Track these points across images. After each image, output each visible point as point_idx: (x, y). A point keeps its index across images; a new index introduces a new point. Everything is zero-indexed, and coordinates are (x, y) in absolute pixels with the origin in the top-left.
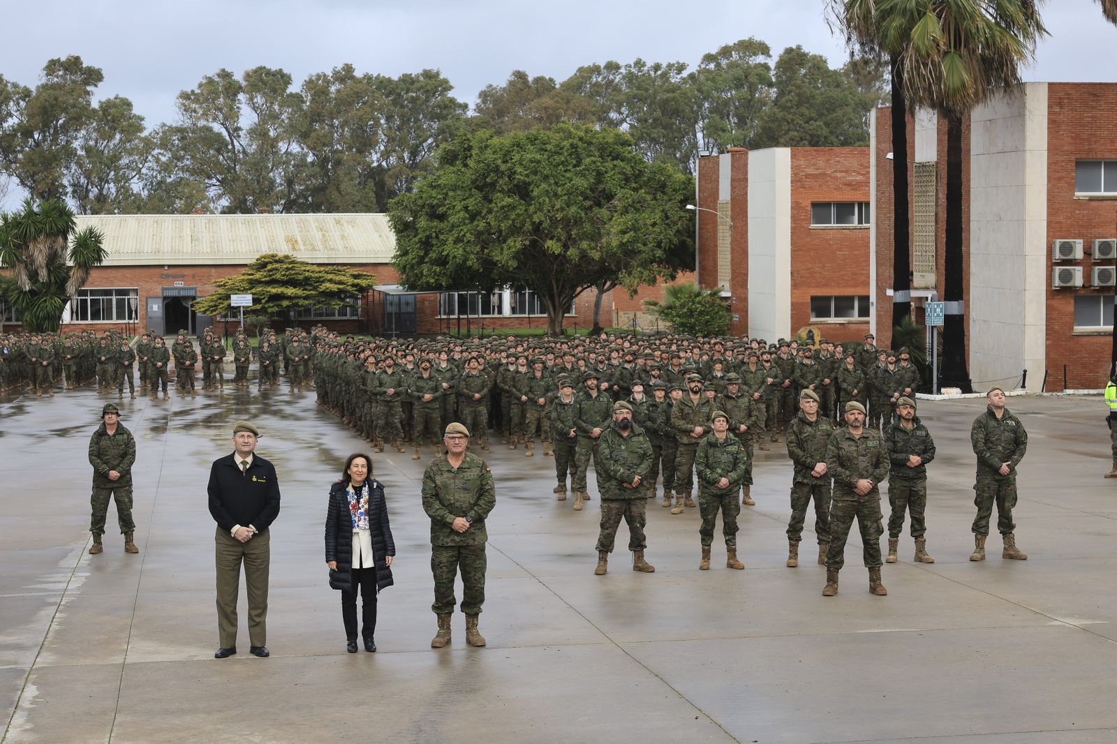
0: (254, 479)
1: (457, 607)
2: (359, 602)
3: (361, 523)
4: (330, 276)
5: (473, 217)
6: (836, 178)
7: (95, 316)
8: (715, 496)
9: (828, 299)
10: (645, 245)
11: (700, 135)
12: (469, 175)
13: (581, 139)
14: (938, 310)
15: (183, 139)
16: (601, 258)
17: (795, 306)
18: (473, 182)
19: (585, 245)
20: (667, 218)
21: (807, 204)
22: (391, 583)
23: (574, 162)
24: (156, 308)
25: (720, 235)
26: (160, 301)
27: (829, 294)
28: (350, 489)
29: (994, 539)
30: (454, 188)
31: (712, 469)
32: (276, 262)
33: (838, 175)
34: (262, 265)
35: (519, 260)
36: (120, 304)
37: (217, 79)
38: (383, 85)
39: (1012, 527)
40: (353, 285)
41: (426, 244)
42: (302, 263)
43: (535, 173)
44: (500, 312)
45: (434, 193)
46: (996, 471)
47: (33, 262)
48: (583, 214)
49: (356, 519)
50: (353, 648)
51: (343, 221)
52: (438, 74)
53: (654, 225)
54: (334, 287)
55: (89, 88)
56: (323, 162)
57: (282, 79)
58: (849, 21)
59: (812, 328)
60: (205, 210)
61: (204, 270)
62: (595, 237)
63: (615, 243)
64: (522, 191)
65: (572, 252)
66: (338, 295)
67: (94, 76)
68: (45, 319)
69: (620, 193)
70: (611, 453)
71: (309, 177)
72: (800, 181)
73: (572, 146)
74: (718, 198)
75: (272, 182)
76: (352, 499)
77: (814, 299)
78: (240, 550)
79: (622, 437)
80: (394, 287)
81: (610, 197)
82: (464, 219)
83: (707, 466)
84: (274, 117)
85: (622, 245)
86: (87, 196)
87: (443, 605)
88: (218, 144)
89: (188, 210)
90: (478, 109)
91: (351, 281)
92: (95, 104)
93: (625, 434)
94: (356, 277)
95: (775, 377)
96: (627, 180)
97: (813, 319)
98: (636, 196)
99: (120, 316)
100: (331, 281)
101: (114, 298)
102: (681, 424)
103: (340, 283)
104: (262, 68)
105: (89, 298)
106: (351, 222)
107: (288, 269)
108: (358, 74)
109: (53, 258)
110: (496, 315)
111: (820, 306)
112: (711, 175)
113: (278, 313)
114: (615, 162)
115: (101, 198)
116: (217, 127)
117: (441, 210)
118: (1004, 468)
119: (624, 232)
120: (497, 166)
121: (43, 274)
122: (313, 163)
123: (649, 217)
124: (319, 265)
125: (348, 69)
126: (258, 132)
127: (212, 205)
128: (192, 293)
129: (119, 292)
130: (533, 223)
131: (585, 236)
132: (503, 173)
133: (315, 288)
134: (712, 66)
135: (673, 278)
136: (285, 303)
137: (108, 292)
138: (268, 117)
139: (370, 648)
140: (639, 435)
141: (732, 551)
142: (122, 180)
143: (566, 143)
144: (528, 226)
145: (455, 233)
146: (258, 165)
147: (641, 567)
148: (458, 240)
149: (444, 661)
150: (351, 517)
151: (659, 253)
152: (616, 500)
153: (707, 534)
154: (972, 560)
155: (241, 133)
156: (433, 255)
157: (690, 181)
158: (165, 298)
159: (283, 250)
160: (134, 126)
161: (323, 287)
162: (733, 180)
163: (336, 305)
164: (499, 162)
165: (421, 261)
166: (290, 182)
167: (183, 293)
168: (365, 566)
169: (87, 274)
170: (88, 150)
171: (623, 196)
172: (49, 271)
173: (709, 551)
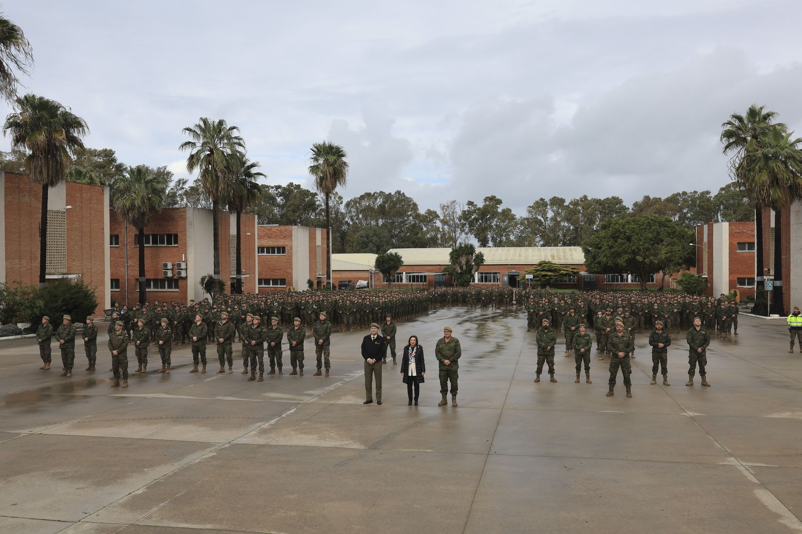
0: (376, 343)
1: (449, 392)
2: (413, 388)
3: (412, 360)
4: (564, 268)
5: (611, 248)
6: (747, 233)
7: (486, 281)
8: (580, 355)
9: (745, 278)
10: (675, 258)
11: (719, 217)
12: (610, 233)
13: (652, 220)
14: (770, 284)
15: (528, 222)
16: (658, 263)
17: (730, 281)
18: (611, 236)
19: (652, 258)
20: (684, 248)
21: (736, 243)
22: (424, 382)
23: (649, 228)
24: (506, 278)
25: (704, 255)
26: (507, 276)
27: (744, 277)
28: (410, 348)
29: (697, 377)
30: (605, 238)
31: (579, 345)
32: (545, 263)
33: (748, 232)
34: (540, 264)
35: (627, 263)
36: (494, 277)
37: (539, 201)
38: (598, 202)
39: (705, 373)
40: (572, 272)
41: (594, 257)
42: (554, 264)
43: (633, 232)
44: (627, 281)
45: (597, 240)
46: (696, 351)
47: (461, 263)
48: (650, 247)
49: (410, 358)
50: (410, 404)
51: (572, 250)
52: (618, 198)
53: (679, 251)
54: (565, 272)
55: (498, 206)
56: (576, 229)
57: (563, 201)
58: (738, 176)
59: (736, 290)
60: (535, 245)
61: (522, 266)
62: (656, 255)
63: (663, 257)
64: (629, 239)
65: (646, 260)
66: (566, 275)
67: (499, 202)
68: (465, 282)
69: (666, 239)
70: (540, 338)
71: (572, 234)
72: (732, 234)
73: (648, 223)
74: (703, 241)
75: (559, 236)
76: (410, 352)
77: (738, 278)
78: (371, 367)
79: (544, 332)
80: (583, 272)
81: (662, 241)
82: (607, 248)
83: (577, 344)
84: (559, 214)
85: (666, 258)
86: (496, 241)
87: (444, 391)
88: (540, 223)
89: (530, 245)
90: (633, 209)
91: (571, 270)
92: (500, 210)
93: (546, 331)
94: (573, 269)
95: (678, 309)
96: (669, 234)
97: (738, 286)
98: (672, 240)
99: (494, 281)
100: (564, 270)
101: (492, 275)
102: (602, 327)
103: (567, 271)
104: (555, 197)
105: (484, 275)
106: (574, 250)
107: (549, 266)
108: (589, 198)
109: (468, 262)
110: (626, 283)
111: (741, 281)
112: (701, 233)
113: (545, 281)
114: (665, 228)
115: (501, 242)
116: (539, 217)
117: (600, 246)
118: (700, 350)
119: (667, 253)
120: (620, 230)
121: (464, 267)
122: (573, 229)
123: (676, 248)
124: (560, 264)
125: (585, 197)
126: (554, 219)
127: (537, 244)
128: (518, 274)
129: (494, 273)
130: (632, 250)
131: (652, 255)
132: (622, 232)
133: (558, 273)
134: (723, 192)
135: (688, 269)
136: (547, 278)
137: (491, 273)
138: (557, 214)
139: (416, 404)
140: (551, 331)
141: (588, 376)
142: (507, 236)
143: (646, 222)
144: (630, 250)
145: (604, 254)
146: (553, 230)
147: (553, 380)
148: (605, 256)
149: (445, 410)
150: (409, 358)
151: (681, 261)
152: (542, 355)
153: (578, 369)
154: (687, 385)
155: (548, 219)
156: (596, 261)
157: (694, 234)
158: (509, 275)
159: (549, 259)
160: (513, 218)
161: (561, 272)
162: (708, 235)
163: (566, 279)
164: (620, 228)
165: (592, 262)
166: (564, 236)
167: (516, 274)
168: (413, 375)
169: (479, 267)
170: (496, 225)
171: (667, 240)
172: (466, 266)
173: (579, 376)
